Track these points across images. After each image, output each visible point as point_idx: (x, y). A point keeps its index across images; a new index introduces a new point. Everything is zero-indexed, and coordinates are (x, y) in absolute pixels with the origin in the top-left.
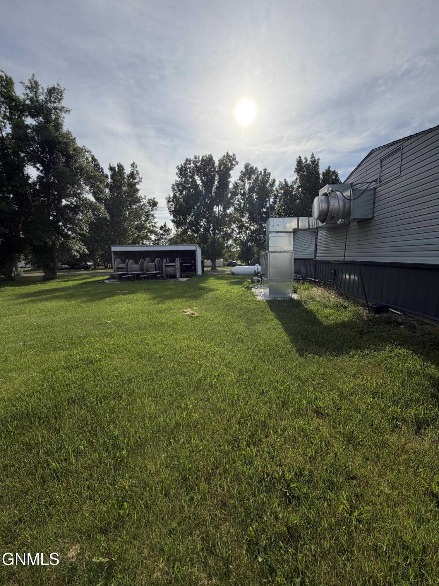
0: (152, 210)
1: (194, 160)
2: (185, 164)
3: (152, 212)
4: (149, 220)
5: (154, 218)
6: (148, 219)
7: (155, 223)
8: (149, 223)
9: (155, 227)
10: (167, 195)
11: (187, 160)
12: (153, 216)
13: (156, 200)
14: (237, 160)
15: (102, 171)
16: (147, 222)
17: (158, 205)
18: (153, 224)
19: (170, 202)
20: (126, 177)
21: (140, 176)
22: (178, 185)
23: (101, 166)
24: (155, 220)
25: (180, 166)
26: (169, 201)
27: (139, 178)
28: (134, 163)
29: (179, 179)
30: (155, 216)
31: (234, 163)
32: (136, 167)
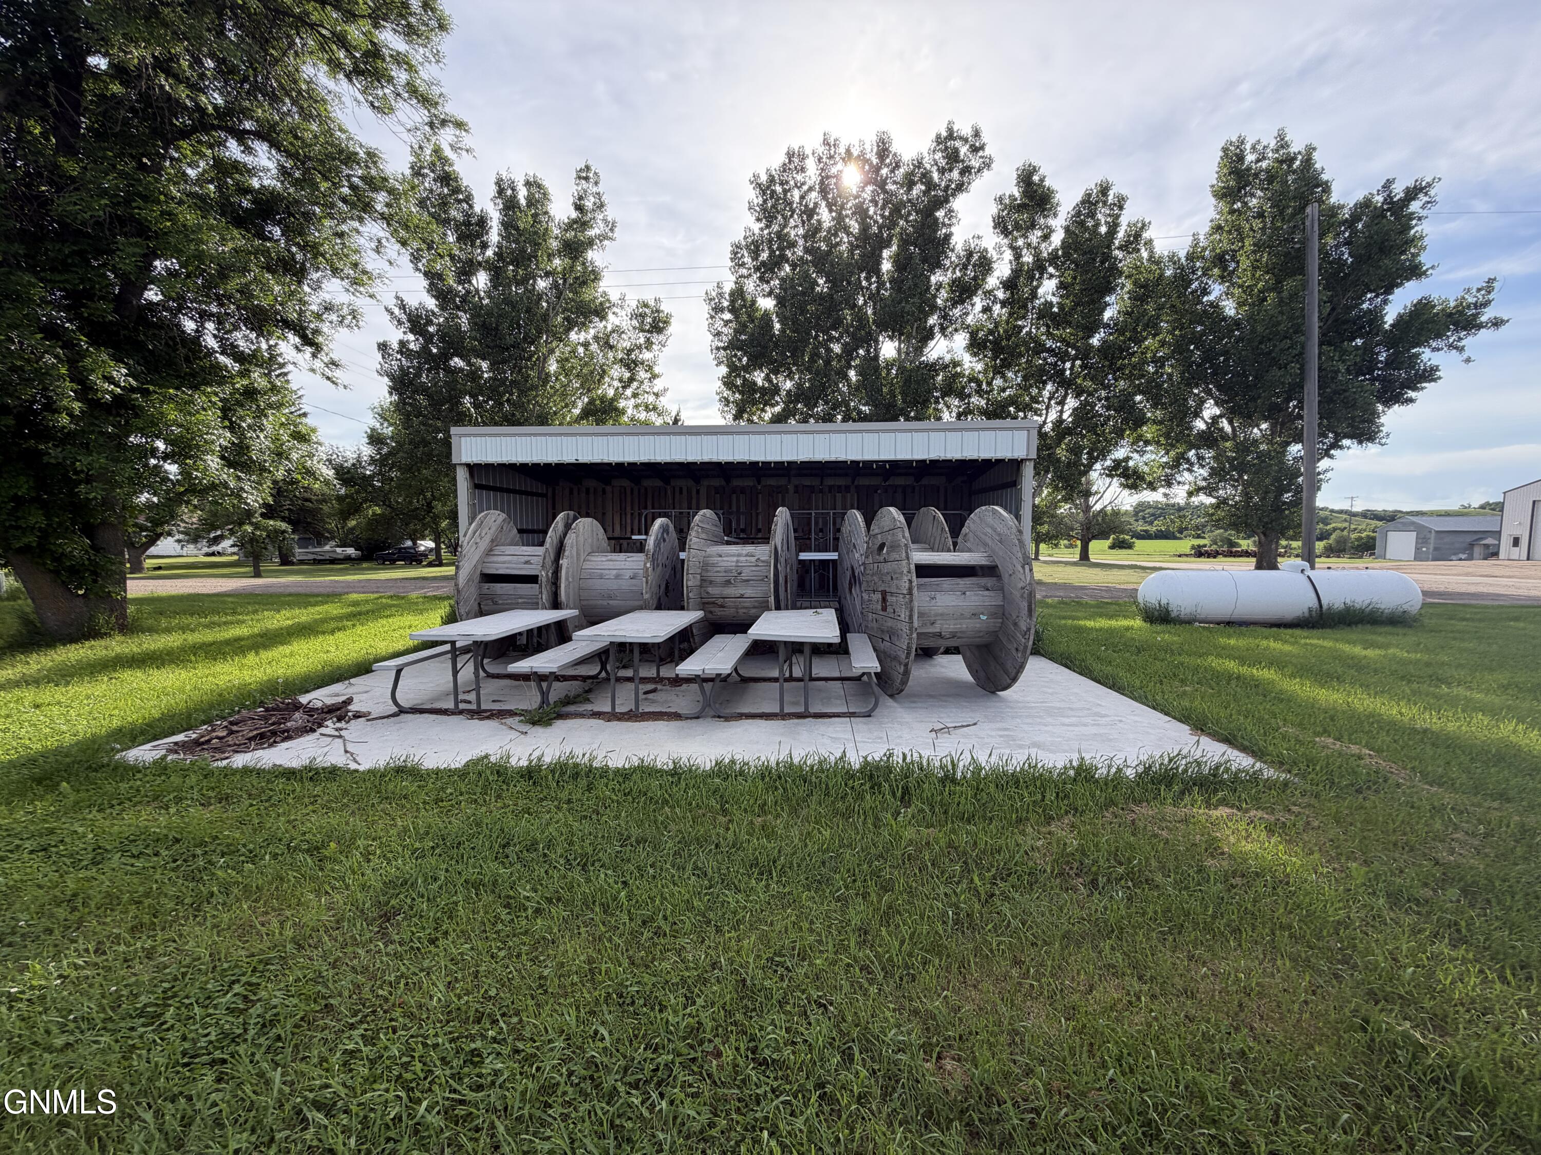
0: (649, 344)
1: (821, 150)
2: (784, 169)
3: (646, 355)
4: (635, 384)
5: (654, 376)
6: (631, 380)
7: (657, 395)
8: (635, 395)
9: (655, 409)
10: (711, 287)
11: (790, 155)
12: (650, 369)
13: (665, 307)
14: (988, 151)
15: (468, 199)
16: (629, 392)
17: (671, 330)
18: (651, 399)
19: (722, 310)
20: (556, 231)
21: (611, 213)
22: (754, 248)
23: (465, 183)
24: (658, 385)
25: (764, 178)
26: (718, 309)
27: (605, 221)
28: (588, 168)
29: (756, 227)
30: (657, 370)
31: (975, 163)
32: (596, 183)
